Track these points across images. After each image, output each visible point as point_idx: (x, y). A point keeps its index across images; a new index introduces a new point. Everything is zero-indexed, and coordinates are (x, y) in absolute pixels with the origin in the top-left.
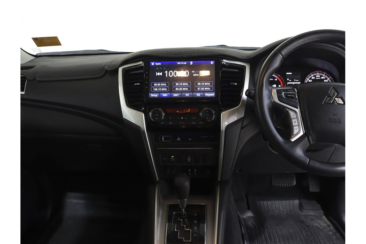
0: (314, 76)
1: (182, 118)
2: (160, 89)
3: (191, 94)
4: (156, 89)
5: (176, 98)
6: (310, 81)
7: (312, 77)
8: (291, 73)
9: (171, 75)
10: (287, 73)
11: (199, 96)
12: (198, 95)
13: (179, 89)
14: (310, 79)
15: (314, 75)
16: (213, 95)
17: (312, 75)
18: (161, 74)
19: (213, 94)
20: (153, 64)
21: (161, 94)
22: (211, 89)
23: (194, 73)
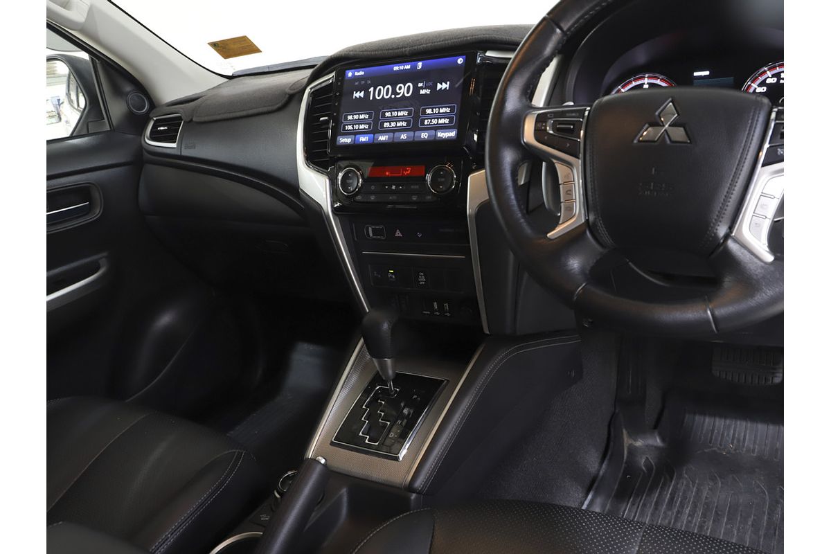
0: (773, 76)
1: (394, 187)
2: (356, 127)
3: (411, 133)
4: (350, 127)
5: (383, 144)
6: (759, 90)
7: (768, 77)
8: (707, 73)
9: (379, 95)
10: (696, 74)
11: (426, 137)
12: (424, 135)
13: (390, 125)
14: (762, 84)
15: (774, 72)
16: (452, 134)
17: (769, 74)
18: (362, 94)
19: (454, 132)
20: (350, 74)
21: (357, 136)
22: (450, 122)
23: (422, 88)
